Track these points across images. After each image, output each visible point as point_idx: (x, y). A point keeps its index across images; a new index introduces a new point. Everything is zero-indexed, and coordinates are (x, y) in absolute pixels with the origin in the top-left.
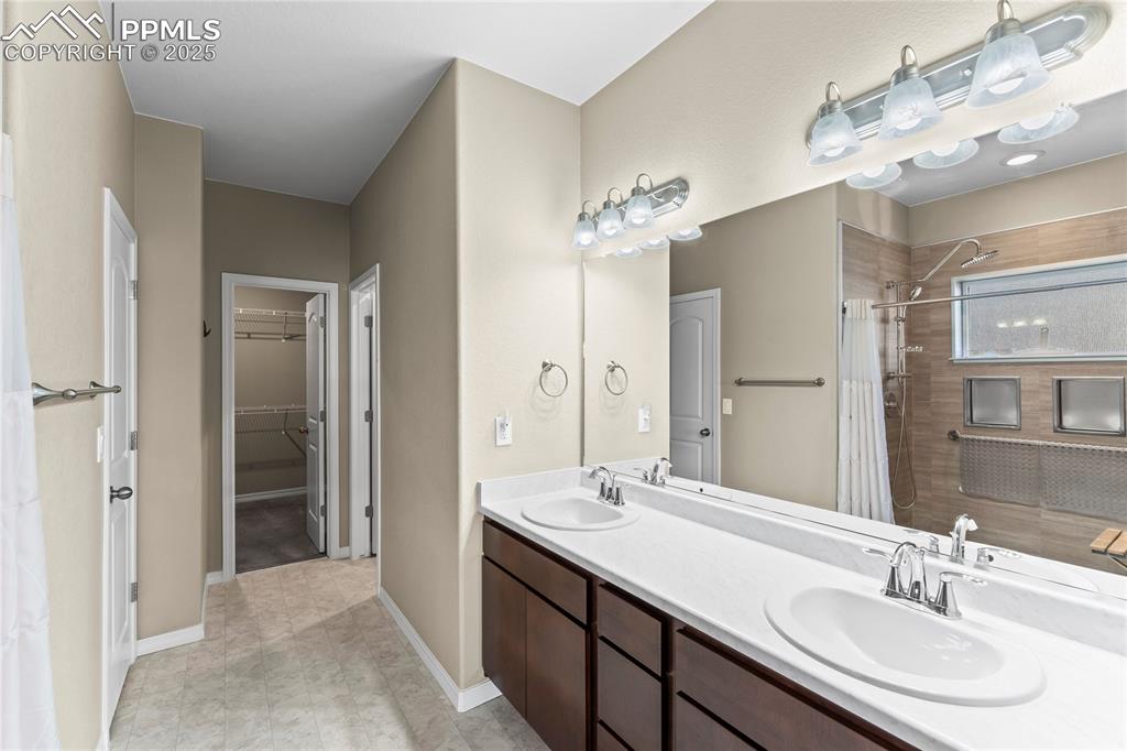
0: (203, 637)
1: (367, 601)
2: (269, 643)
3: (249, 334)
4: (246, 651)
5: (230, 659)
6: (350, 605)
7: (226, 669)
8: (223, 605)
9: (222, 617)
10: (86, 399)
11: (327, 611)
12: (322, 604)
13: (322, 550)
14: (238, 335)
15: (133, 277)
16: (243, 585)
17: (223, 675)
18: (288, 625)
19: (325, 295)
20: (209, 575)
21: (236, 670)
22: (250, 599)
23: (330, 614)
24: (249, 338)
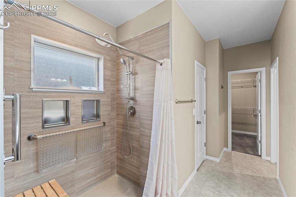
0: (219, 162)
1: (272, 178)
2: (234, 172)
3: (242, 87)
4: (228, 170)
5: (223, 170)
6: (264, 176)
7: (221, 172)
8: (226, 157)
9: (225, 159)
10: (190, 103)
11: (255, 173)
12: (254, 170)
13: (260, 154)
14: (232, 88)
15: (205, 77)
16: (233, 154)
17: (220, 173)
18: (241, 171)
19: (261, 72)
20: (224, 148)
21: (224, 174)
22: (233, 158)
23: (255, 175)
24: (242, 88)
